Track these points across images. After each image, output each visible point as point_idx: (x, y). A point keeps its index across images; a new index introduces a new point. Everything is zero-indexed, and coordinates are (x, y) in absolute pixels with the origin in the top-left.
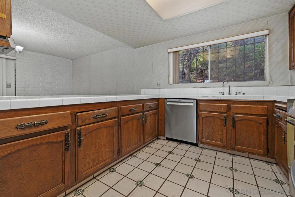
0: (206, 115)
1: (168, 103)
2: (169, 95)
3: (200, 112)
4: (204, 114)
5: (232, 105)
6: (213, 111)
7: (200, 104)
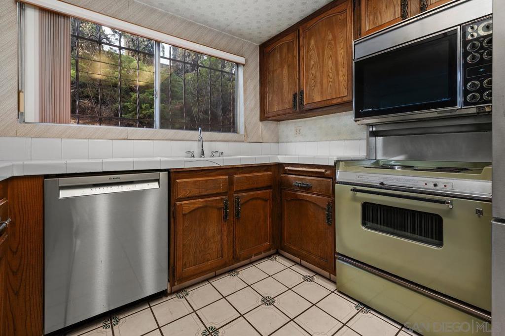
0: (192, 207)
1: (64, 194)
2: (69, 161)
3: (178, 203)
4: (187, 206)
5: (236, 176)
6: (206, 193)
7: (178, 181)
